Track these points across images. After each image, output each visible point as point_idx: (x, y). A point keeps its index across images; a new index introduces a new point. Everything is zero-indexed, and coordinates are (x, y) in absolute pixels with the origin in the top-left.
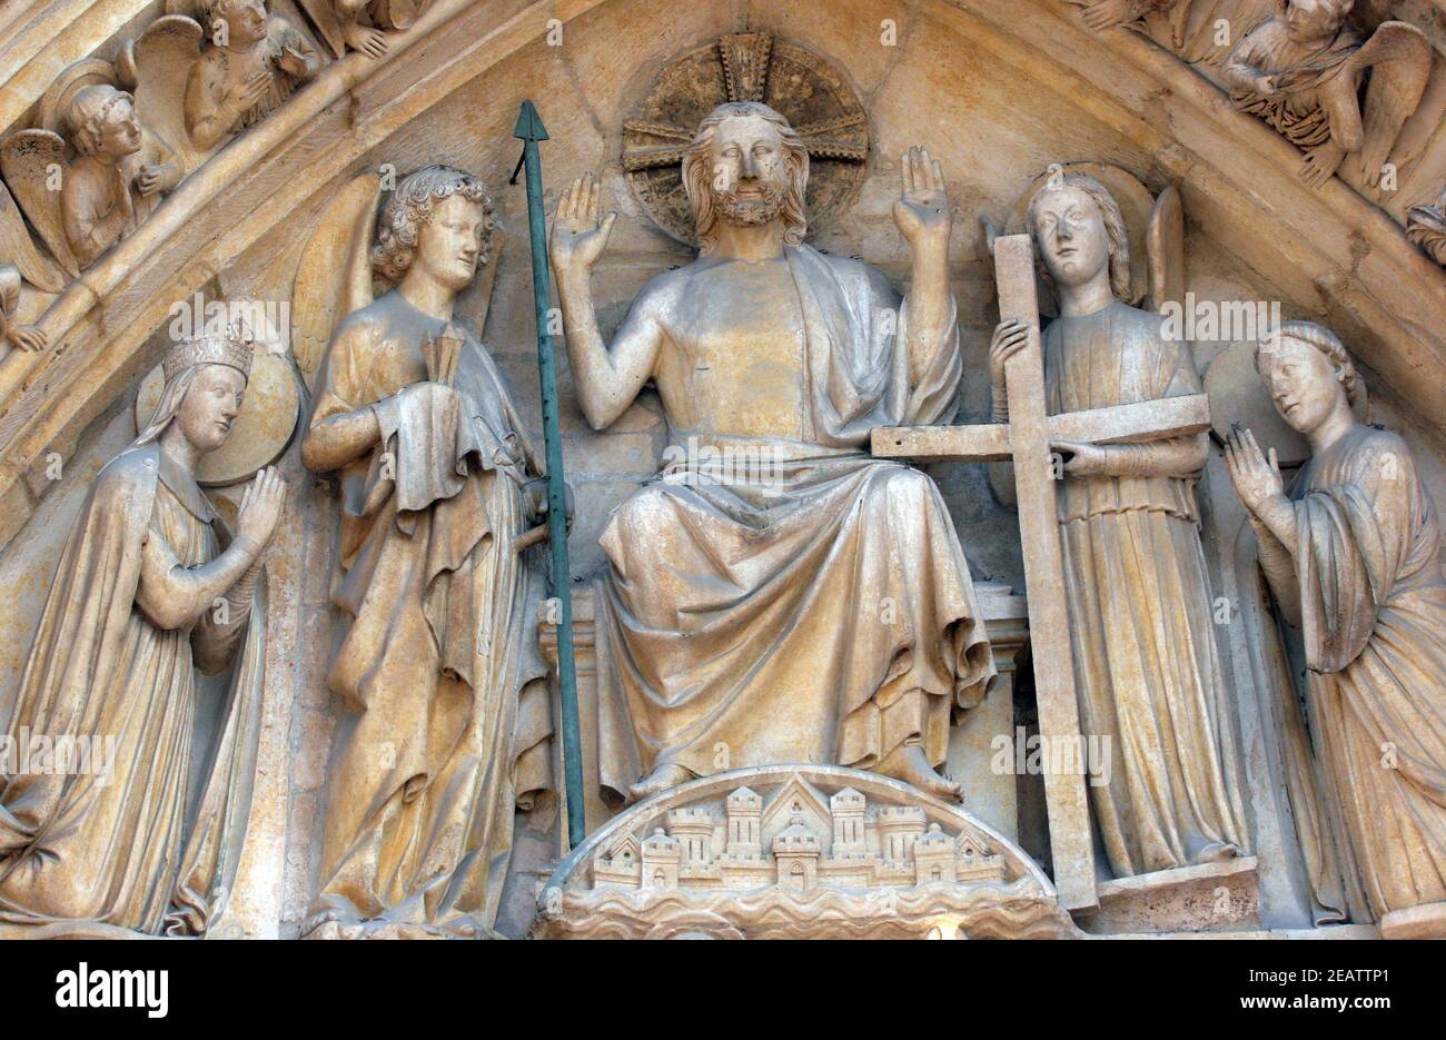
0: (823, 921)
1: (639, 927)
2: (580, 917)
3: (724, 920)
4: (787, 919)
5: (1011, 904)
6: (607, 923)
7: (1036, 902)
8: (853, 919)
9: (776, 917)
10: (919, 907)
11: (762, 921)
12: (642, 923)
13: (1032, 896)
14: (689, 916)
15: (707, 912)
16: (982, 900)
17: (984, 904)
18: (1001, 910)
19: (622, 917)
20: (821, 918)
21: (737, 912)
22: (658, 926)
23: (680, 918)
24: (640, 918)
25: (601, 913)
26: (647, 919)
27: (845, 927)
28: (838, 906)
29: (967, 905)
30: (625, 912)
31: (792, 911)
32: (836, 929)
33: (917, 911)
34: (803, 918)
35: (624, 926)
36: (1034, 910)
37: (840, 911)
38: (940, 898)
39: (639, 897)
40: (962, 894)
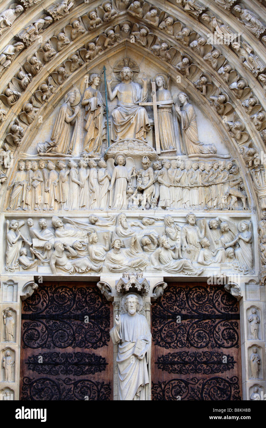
2: (109, 154)
16: (149, 153)
18: (151, 154)
19: (113, 154)
21: (125, 153)
25: (111, 154)
26: (116, 154)
36: (154, 154)
38: (145, 153)
39: (115, 152)
40: (147, 152)
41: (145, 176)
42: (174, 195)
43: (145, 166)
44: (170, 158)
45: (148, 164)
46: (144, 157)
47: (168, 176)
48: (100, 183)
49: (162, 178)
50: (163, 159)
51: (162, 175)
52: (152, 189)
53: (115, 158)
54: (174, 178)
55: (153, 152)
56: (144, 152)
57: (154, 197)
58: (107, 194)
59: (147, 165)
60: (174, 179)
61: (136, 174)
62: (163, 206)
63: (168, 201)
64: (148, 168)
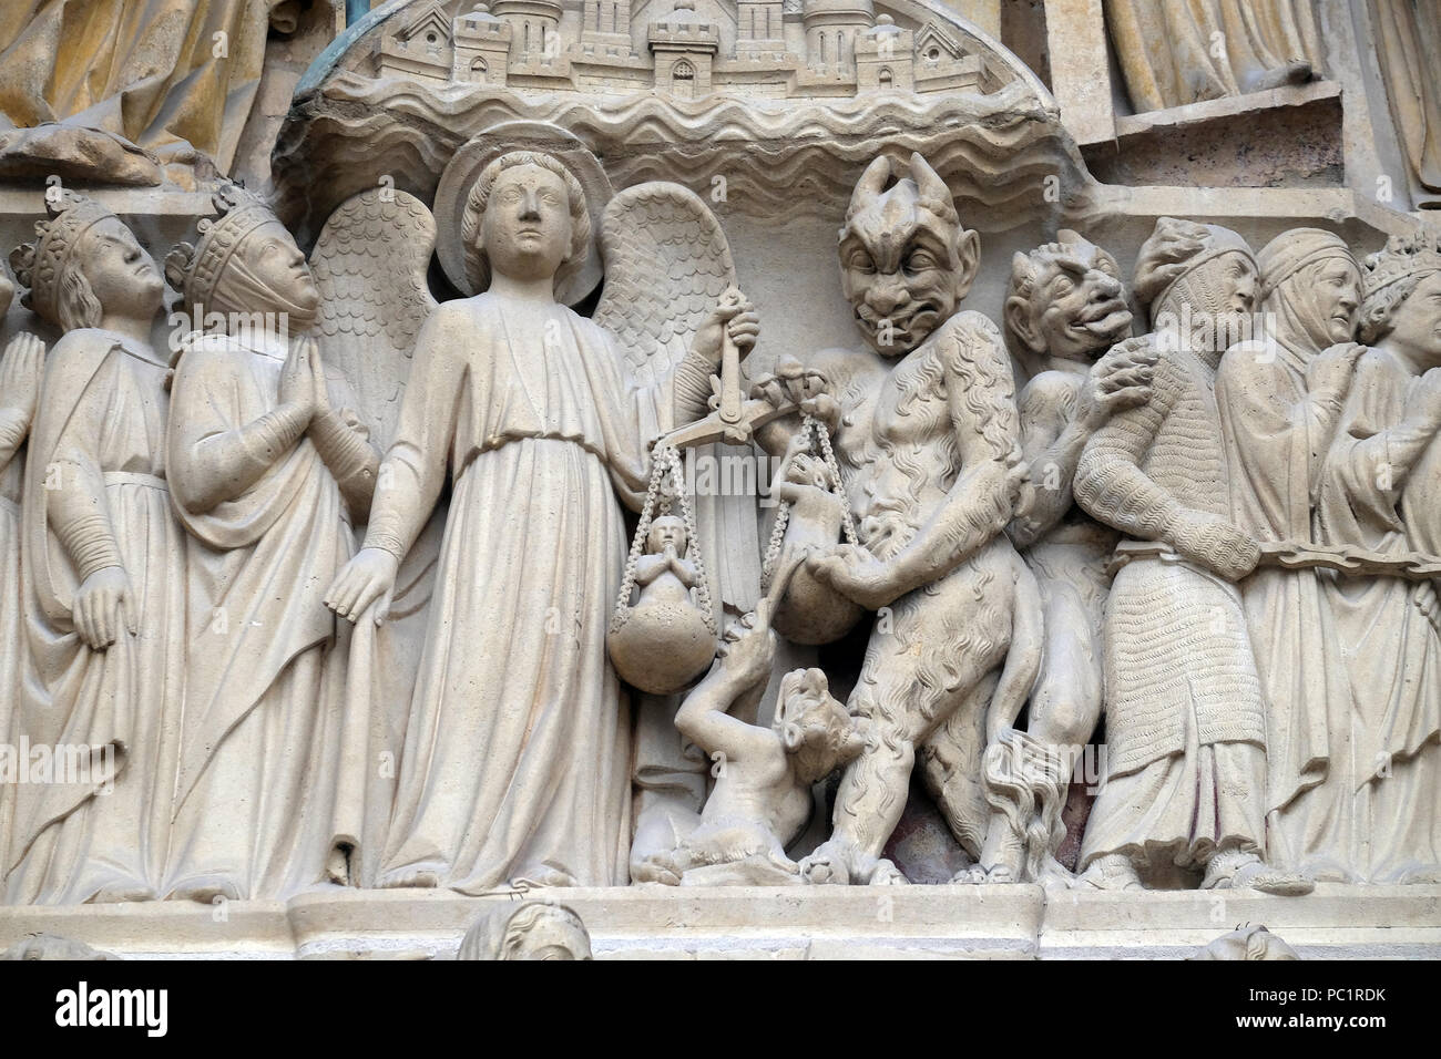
0: (719, 142)
1: (446, 141)
2: (356, 116)
3: (573, 136)
4: (667, 138)
5: (994, 120)
6: (398, 128)
7: (1030, 118)
8: (762, 140)
9: (650, 133)
10: (859, 124)
11: (628, 140)
12: (450, 135)
13: (1024, 108)
14: (522, 128)
15: (547, 123)
16: (952, 114)
17: (955, 121)
18: (978, 128)
19: (419, 121)
20: (717, 137)
21: (593, 123)
22: (473, 141)
23: (508, 129)
24: (448, 125)
25: (391, 110)
26: (457, 130)
27: (750, 153)
28: (741, 120)
29: (929, 121)
30: (425, 113)
31: (673, 127)
32: (737, 155)
33: (857, 130)
34: (689, 137)
35: (423, 137)
36: (1026, 128)
37: (745, 128)
38: (889, 114)
39: (449, 94)
40: (922, 106)
41: (888, 438)
42: (1315, 693)
43: (890, 288)
44: (1256, 201)
45: (943, 263)
46: (879, 166)
47: (1234, 441)
48: (204, 527)
49: (1142, 457)
50: (1149, 224)
51: (1142, 418)
52: (998, 607)
53: (445, 197)
54: (1317, 456)
55: (1003, 100)
56: (871, 98)
57: (1021, 723)
58: (305, 670)
59: (926, 277)
60: (1314, 479)
61: (759, 409)
62: (1166, 836)
63: (1236, 766)
64: (930, 317)
